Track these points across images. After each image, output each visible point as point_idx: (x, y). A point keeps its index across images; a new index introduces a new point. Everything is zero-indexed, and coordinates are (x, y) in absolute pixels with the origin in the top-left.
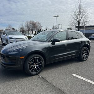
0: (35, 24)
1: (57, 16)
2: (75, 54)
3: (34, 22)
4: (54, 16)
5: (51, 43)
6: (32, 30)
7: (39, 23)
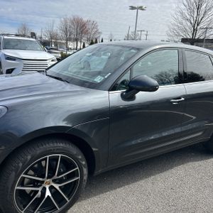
0: (84, 25)
1: (141, 8)
2: (200, 134)
3: (81, 20)
4: (133, 8)
5: (122, 95)
6: (76, 40)
7: (94, 25)
